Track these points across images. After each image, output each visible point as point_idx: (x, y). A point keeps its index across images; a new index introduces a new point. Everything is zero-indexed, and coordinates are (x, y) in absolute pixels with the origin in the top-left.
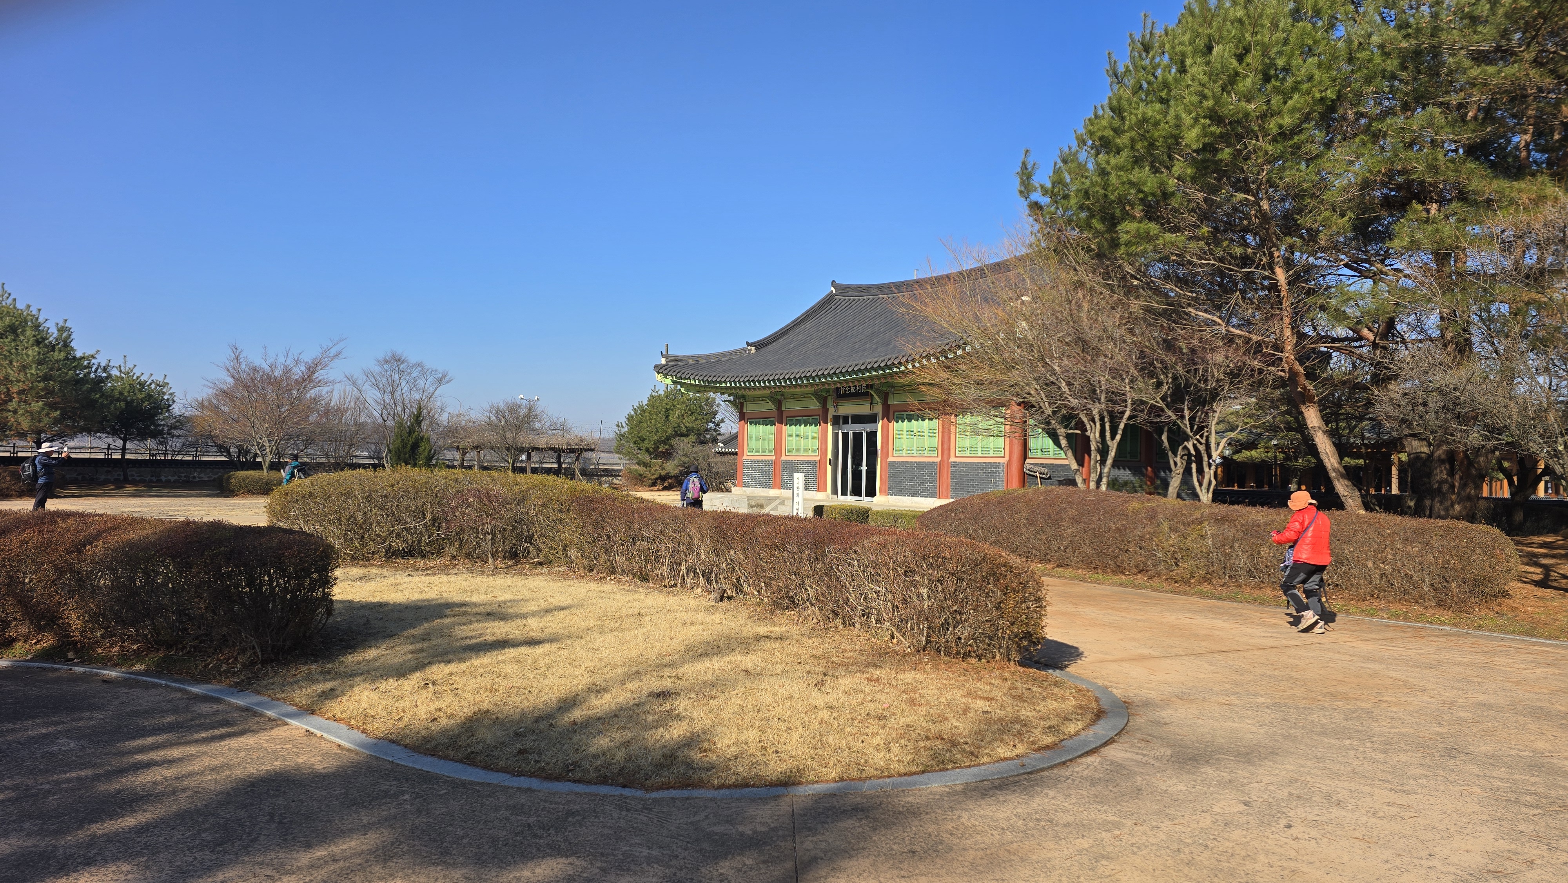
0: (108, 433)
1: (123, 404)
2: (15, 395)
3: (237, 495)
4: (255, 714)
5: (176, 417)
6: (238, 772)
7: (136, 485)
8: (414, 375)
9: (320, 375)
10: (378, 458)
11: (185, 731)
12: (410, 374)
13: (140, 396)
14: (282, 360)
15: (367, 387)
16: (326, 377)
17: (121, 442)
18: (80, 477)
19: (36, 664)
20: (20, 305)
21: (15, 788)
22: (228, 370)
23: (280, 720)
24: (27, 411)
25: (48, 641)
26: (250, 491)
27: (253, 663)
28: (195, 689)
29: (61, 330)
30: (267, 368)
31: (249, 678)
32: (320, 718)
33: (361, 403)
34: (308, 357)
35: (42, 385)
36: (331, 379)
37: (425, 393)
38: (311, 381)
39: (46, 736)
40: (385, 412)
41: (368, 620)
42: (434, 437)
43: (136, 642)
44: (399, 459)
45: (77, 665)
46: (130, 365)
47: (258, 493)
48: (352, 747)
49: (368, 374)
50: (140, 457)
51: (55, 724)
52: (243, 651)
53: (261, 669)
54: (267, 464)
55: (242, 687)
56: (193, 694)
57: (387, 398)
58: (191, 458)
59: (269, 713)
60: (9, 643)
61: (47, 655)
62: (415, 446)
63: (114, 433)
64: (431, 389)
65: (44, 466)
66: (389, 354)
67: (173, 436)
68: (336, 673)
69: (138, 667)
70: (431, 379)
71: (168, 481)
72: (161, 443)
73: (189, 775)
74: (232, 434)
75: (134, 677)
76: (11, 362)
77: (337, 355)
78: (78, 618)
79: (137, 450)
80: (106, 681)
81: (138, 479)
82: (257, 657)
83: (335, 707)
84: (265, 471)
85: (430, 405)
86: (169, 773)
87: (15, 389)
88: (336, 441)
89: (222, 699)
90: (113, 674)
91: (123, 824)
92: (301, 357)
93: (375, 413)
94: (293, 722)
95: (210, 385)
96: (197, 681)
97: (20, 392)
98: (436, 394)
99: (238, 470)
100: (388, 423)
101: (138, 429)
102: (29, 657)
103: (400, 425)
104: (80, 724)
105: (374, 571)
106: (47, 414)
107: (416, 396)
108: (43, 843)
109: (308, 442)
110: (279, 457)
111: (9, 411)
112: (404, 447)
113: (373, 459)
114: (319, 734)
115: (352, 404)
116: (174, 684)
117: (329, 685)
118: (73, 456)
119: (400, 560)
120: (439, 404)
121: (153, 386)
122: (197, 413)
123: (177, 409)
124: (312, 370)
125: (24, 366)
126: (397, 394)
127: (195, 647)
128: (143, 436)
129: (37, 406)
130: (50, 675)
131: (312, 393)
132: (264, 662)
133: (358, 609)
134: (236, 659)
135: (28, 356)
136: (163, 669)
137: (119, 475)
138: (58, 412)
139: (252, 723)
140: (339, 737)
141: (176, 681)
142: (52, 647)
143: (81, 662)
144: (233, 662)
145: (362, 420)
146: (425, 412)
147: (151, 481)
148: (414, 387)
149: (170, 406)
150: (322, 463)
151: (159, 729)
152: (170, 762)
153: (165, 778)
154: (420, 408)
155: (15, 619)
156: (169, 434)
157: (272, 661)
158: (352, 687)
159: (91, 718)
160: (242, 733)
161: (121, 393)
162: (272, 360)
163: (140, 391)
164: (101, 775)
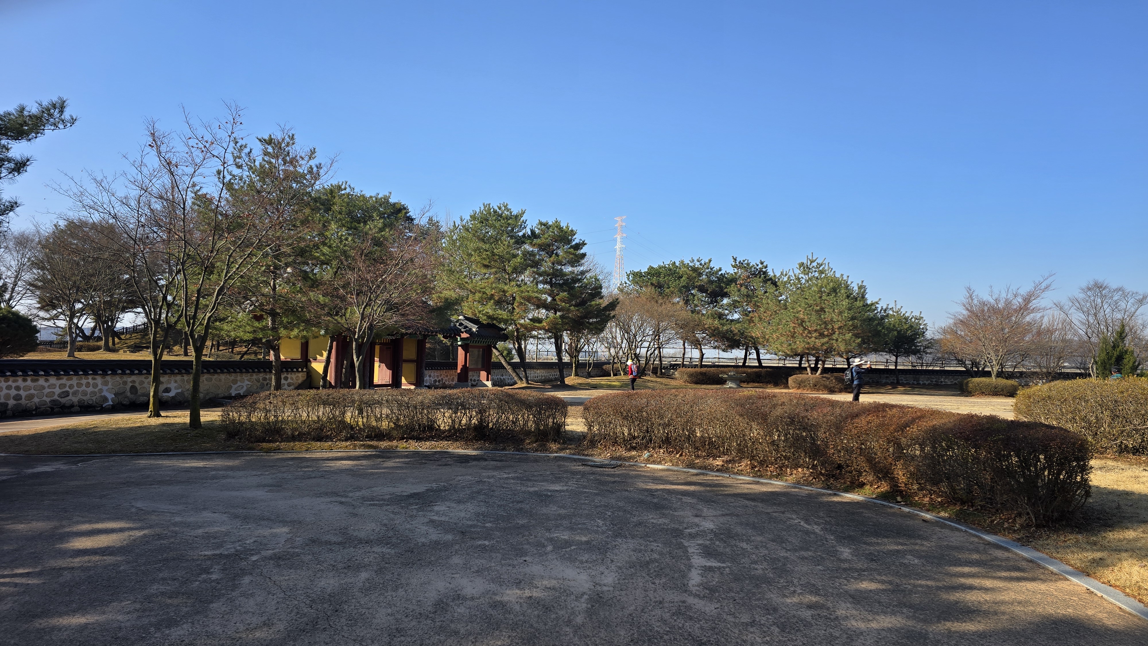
0: (886, 352)
1: (895, 333)
2: (836, 330)
3: (973, 395)
4: (1039, 566)
5: (928, 340)
6: (1039, 610)
7: (904, 387)
8: (1115, 298)
9: (1034, 304)
10: (1084, 369)
11: (990, 568)
12: (1112, 297)
13: (905, 327)
14: (1004, 295)
15: (1073, 310)
16: (1038, 305)
17: (895, 357)
18: (871, 381)
19: (879, 502)
20: (838, 275)
21: (890, 583)
22: (965, 306)
23: (1061, 575)
24: (843, 340)
25: (884, 487)
26: (983, 393)
27: (1029, 526)
28: (988, 538)
29: (860, 287)
30: (992, 301)
31: (1027, 537)
32: (1096, 582)
33: (1068, 324)
34: (1024, 291)
35: (851, 323)
36: (1043, 306)
37: (1127, 313)
38: (1028, 309)
39: (898, 551)
40: (1089, 331)
41: (1119, 505)
42: (1137, 351)
43: (941, 496)
44: (1105, 368)
45: (904, 506)
46: (899, 307)
47: (989, 394)
48: (1134, 612)
49: (1074, 301)
50: (906, 368)
51: (902, 544)
52: (1020, 515)
53: (1036, 532)
54: (995, 373)
55: (1024, 542)
56: (986, 541)
57: (1091, 319)
58: (938, 369)
59: (1051, 568)
60: (862, 485)
61: (884, 496)
62: (1120, 359)
63: (890, 352)
64: (1133, 310)
65: (858, 373)
66: (1092, 283)
67: (927, 353)
68: (1101, 545)
69: (943, 514)
70: (1132, 301)
71: (924, 384)
72: (919, 358)
73: (1003, 603)
74: (968, 352)
75: (942, 521)
76: (834, 310)
77: (1047, 288)
78: (904, 475)
79: (905, 363)
80: (925, 521)
81: (905, 382)
82: (1032, 521)
83: (1109, 574)
84: (994, 378)
85: (1132, 323)
86: (988, 597)
87: (836, 326)
88: (1047, 355)
89: (1009, 549)
90: (928, 516)
91: (967, 628)
92: (1019, 291)
93: (1081, 332)
94: (1074, 580)
95: (952, 317)
96: (989, 532)
97: (840, 328)
98: (1138, 313)
99: (973, 377)
100: (1093, 340)
101: (905, 349)
102: (874, 496)
103: (1105, 341)
104: (917, 547)
105: (1110, 463)
106: (854, 341)
107: (1119, 316)
108: (919, 626)
109: (1025, 356)
110: (1002, 368)
111: (833, 340)
112: (1109, 359)
113: (1080, 369)
114: (1099, 594)
115: (1060, 325)
116: (971, 531)
117: (1098, 555)
118: (873, 367)
119: (1131, 456)
120: (1140, 322)
121: (913, 320)
122: (942, 337)
123: (929, 335)
124: (1027, 300)
125: (841, 312)
126: (1101, 315)
127: (981, 506)
128: (908, 353)
129: (848, 336)
130: (889, 510)
131: (1028, 319)
132: (1038, 526)
133: (1106, 494)
134: (1015, 519)
135: (843, 305)
136: (961, 518)
137: (894, 380)
138: (860, 340)
139: (1038, 573)
140: (1119, 601)
141: (972, 529)
142: (887, 492)
143: (905, 504)
144: (1012, 522)
145: (1069, 337)
146: (1127, 329)
147: (913, 384)
148: (1115, 307)
149: (924, 332)
150: (1036, 372)
151: (970, 563)
152: (986, 590)
153: (986, 600)
154: (1123, 326)
155: (865, 471)
156: (924, 352)
157: (1044, 526)
158: (1120, 560)
159: (922, 545)
160: (1033, 579)
161: (894, 326)
162: (997, 296)
163: (905, 323)
164: (940, 588)
